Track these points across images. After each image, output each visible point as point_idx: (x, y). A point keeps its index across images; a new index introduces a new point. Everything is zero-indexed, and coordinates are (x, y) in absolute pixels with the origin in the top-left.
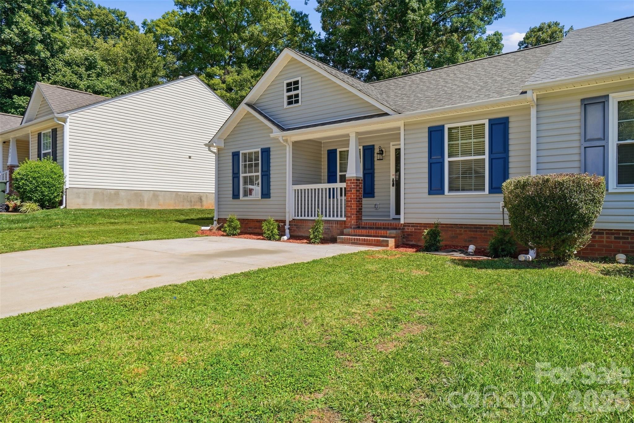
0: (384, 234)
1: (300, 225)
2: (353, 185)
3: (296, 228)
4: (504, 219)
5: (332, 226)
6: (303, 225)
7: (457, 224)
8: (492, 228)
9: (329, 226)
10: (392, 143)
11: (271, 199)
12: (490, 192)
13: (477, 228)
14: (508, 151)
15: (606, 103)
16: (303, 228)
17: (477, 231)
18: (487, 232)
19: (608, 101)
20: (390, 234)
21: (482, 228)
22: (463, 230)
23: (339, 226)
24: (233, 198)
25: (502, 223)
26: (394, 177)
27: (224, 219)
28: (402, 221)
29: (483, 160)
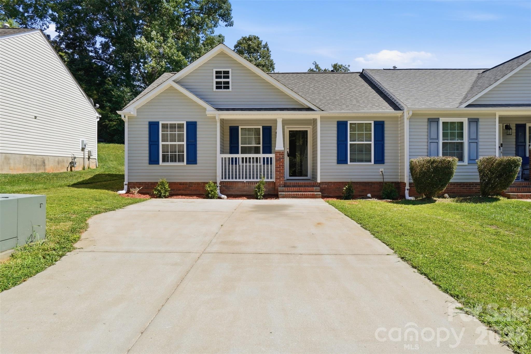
0: (311, 190)
1: (230, 186)
2: (281, 156)
3: (226, 188)
4: (383, 179)
6: (233, 186)
7: (355, 182)
8: (375, 184)
10: (286, 127)
11: (198, 165)
12: (375, 163)
13: (366, 184)
14: (384, 140)
15: (438, 122)
16: (232, 188)
17: (366, 186)
18: (372, 186)
19: (439, 121)
20: (316, 189)
21: (369, 184)
22: (358, 185)
24: (150, 164)
25: (382, 180)
26: (288, 150)
27: (136, 183)
28: (319, 181)
29: (371, 144)
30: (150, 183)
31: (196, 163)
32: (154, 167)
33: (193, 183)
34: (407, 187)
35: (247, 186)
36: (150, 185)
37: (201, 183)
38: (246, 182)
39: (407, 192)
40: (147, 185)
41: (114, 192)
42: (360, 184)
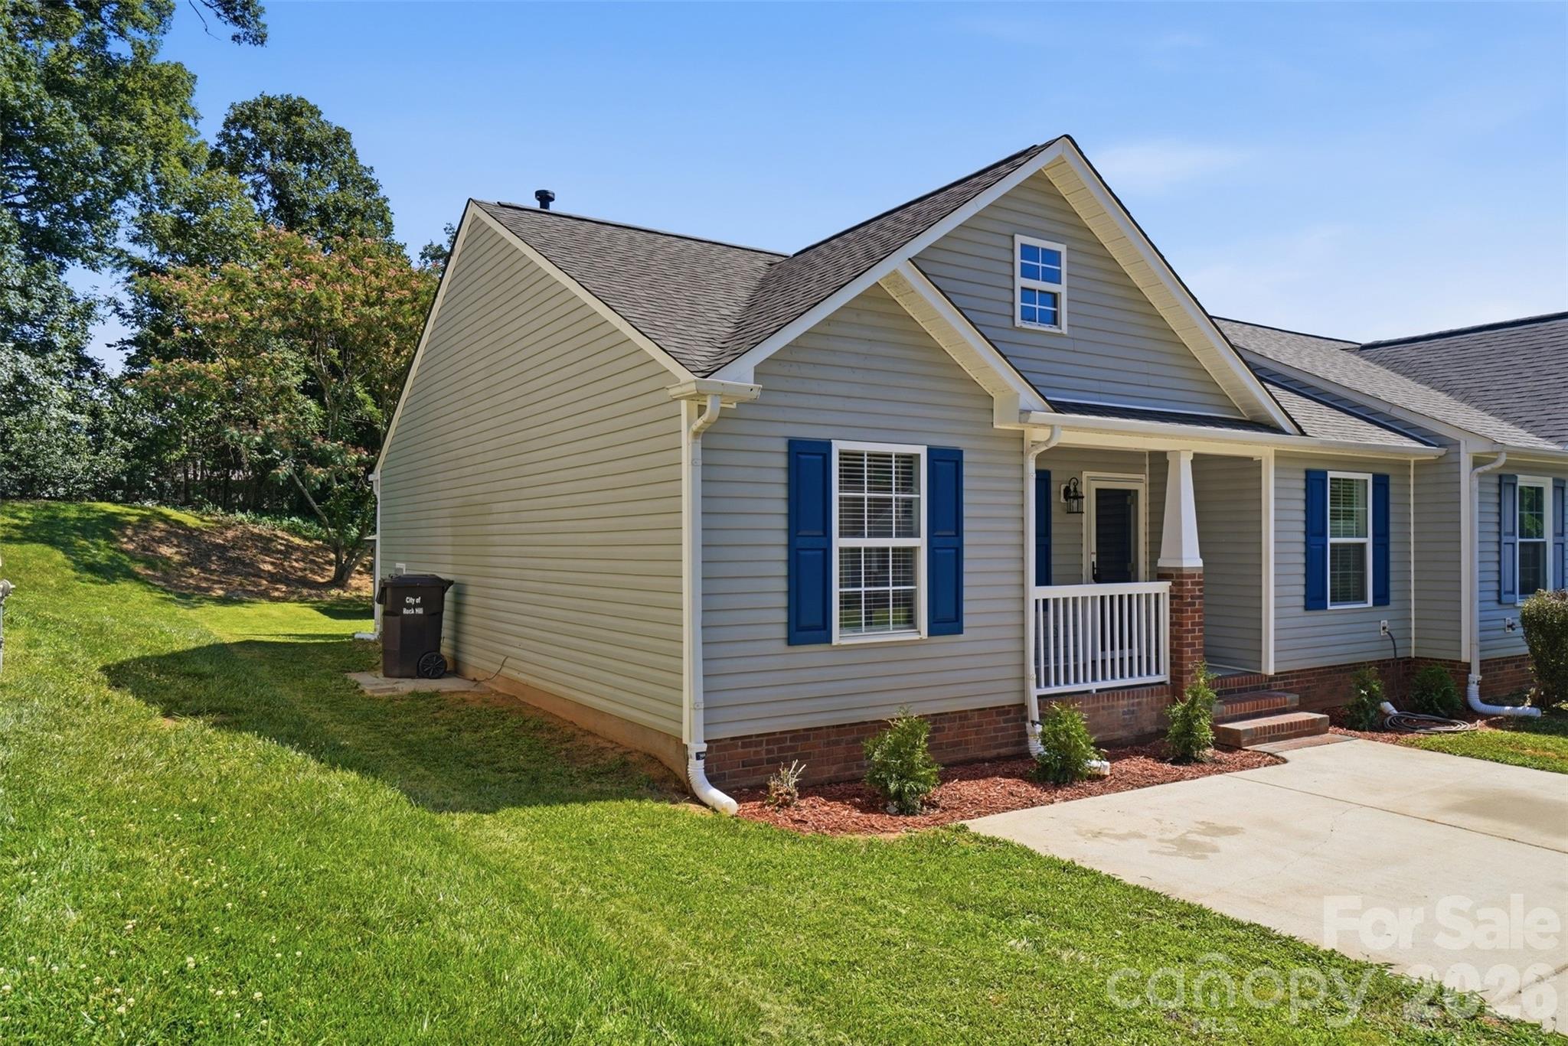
4: (1395, 649)
5: (1139, 704)
9: (1133, 705)
10: (1086, 474)
11: (967, 634)
12: (1376, 604)
14: (1389, 533)
23: (1155, 698)
24: (791, 641)
25: (1390, 655)
26: (1094, 558)
27: (733, 739)
28: (1270, 669)
29: (1363, 546)
30: (788, 736)
31: (961, 632)
32: (810, 654)
33: (947, 713)
34: (1475, 676)
35: (1103, 708)
36: (788, 743)
37: (972, 711)
38: (1098, 691)
39: (1474, 690)
40: (775, 747)
41: (674, 802)
42: (1346, 670)
